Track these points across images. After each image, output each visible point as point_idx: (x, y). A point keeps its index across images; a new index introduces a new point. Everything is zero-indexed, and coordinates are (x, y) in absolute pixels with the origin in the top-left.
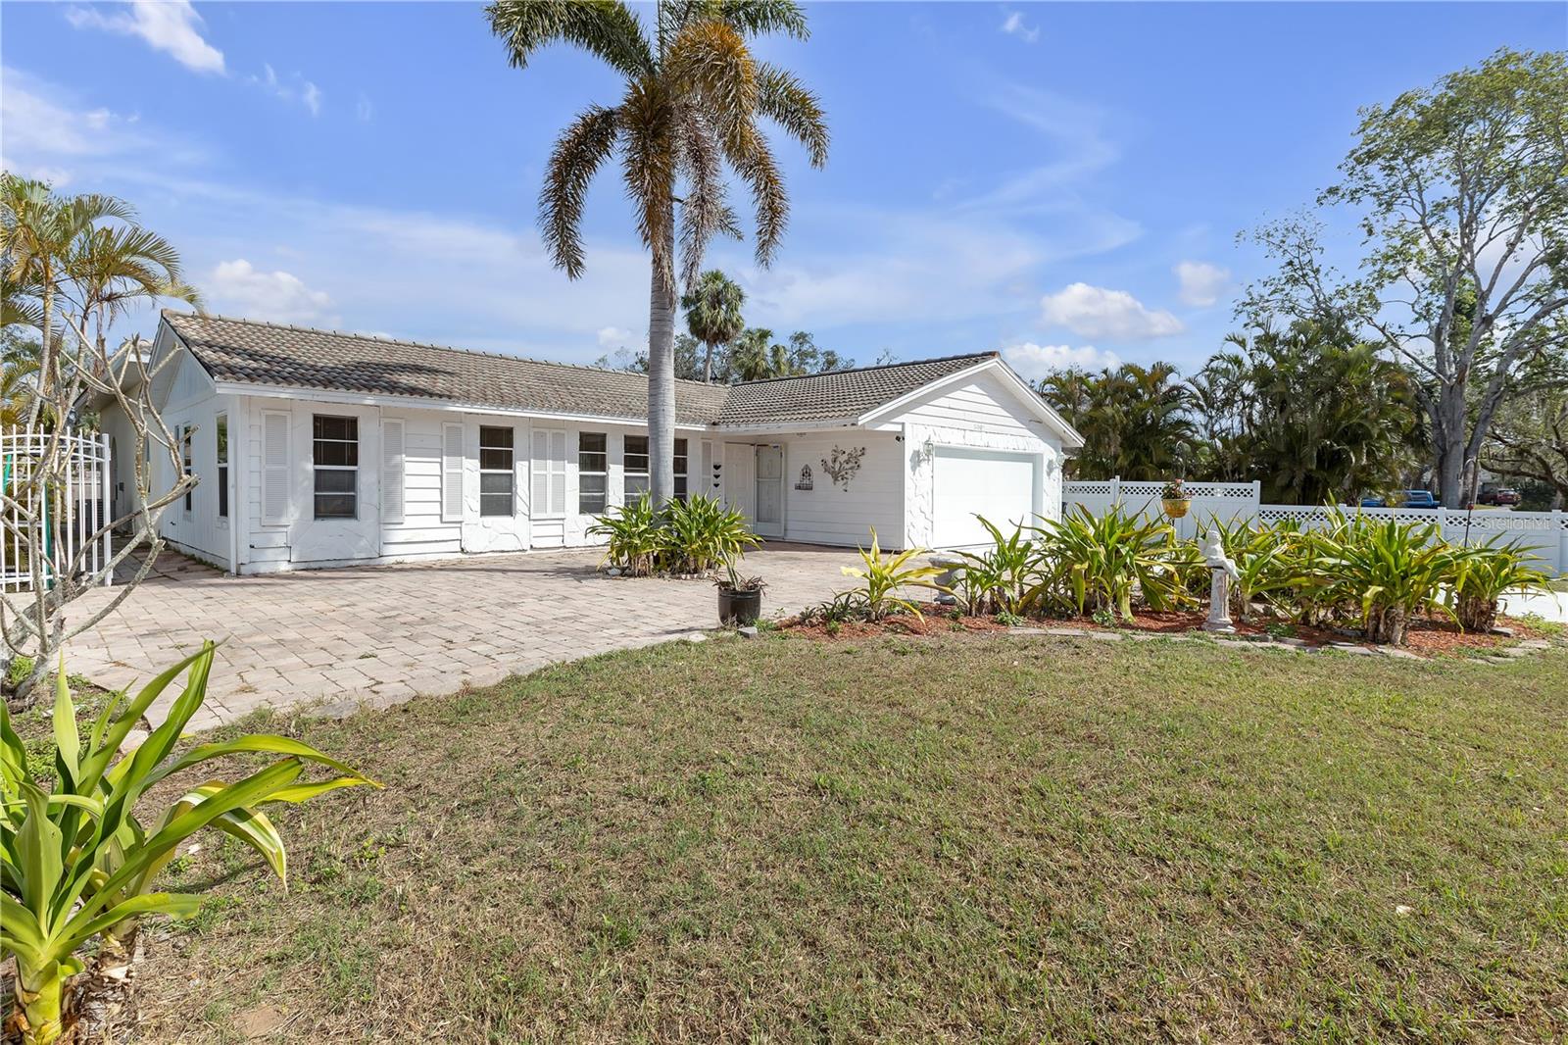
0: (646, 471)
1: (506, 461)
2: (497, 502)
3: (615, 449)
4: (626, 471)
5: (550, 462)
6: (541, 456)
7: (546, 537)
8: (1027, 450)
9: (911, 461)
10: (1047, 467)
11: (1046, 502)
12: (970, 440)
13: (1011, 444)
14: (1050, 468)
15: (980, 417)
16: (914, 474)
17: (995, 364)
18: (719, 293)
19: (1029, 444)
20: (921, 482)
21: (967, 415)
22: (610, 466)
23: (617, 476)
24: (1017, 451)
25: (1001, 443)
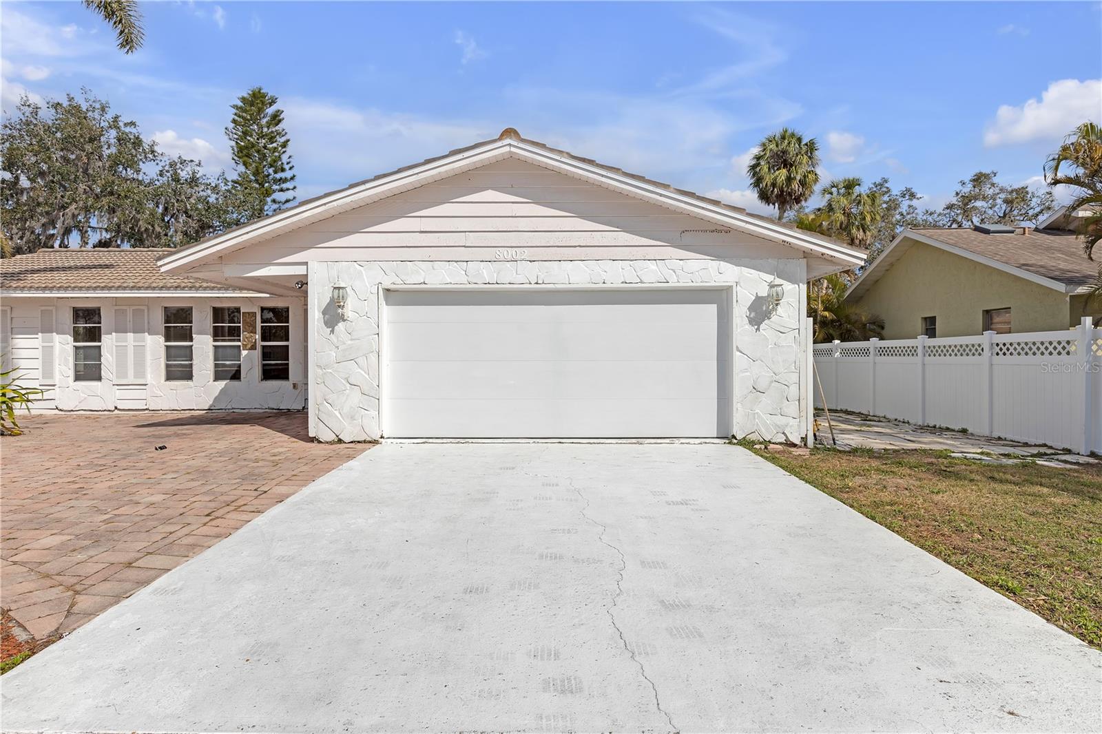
0: (239, 340)
1: (94, 335)
2: (88, 370)
3: (202, 321)
4: (215, 341)
5: (130, 336)
6: (121, 329)
7: (130, 400)
8: (674, 283)
9: (324, 313)
10: (750, 309)
11: (746, 370)
12: (484, 275)
13: (615, 275)
14: (761, 311)
15: (512, 239)
16: (332, 332)
17: (507, 149)
18: (784, 152)
19: (679, 272)
20: (350, 342)
21: (472, 239)
22: (194, 336)
23: (203, 345)
24: (640, 285)
25: (578, 275)
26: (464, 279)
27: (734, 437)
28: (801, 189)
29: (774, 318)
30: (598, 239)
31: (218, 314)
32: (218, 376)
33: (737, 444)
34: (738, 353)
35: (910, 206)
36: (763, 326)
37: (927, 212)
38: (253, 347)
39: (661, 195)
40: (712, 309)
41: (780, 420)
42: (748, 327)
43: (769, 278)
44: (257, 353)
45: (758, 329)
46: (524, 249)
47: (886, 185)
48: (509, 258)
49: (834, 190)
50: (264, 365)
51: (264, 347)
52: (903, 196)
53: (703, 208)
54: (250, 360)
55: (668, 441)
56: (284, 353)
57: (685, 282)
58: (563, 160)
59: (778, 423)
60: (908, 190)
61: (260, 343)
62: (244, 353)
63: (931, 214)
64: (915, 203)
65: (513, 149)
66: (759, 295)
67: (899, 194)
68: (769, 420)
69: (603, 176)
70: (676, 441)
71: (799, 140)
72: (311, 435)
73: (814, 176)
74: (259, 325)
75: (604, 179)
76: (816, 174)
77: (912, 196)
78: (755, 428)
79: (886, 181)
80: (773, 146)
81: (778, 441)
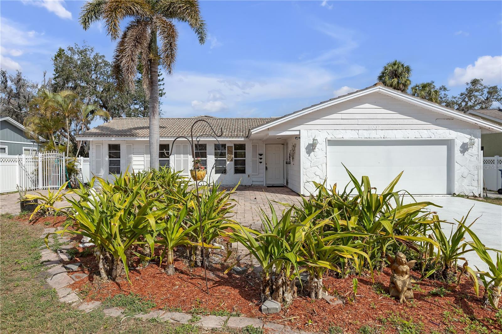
0: (225, 158)
1: (167, 155)
3: (210, 149)
4: (215, 157)
5: (182, 155)
6: (178, 153)
8: (433, 138)
9: (306, 149)
10: (461, 147)
11: (459, 170)
12: (364, 135)
13: (412, 135)
14: (465, 148)
15: (375, 122)
16: (309, 156)
17: (378, 90)
18: (396, 71)
19: (435, 134)
20: (315, 160)
21: (360, 122)
22: (208, 156)
23: (211, 160)
24: (421, 139)
25: (399, 135)
26: (357, 136)
27: (455, 194)
28: (403, 88)
29: (469, 151)
30: (406, 122)
31: (217, 147)
32: (217, 172)
33: (457, 196)
34: (456, 164)
35: (445, 94)
36: (465, 154)
37: (453, 97)
38: (232, 160)
39: (433, 106)
40: (445, 148)
41: (471, 188)
42: (460, 154)
43: (469, 137)
44: (233, 162)
45: (464, 155)
46: (379, 125)
47: (433, 84)
48: (374, 129)
49: (417, 88)
50: (235, 167)
51: (235, 160)
52: (441, 89)
53: (448, 111)
54: (229, 165)
55: (431, 195)
56: (243, 162)
57: (437, 138)
58: (398, 94)
59: (471, 189)
60: (443, 86)
61: (234, 159)
62: (228, 163)
63: (455, 98)
64: (446, 92)
65: (380, 90)
66: (464, 142)
67: (439, 88)
68: (467, 188)
69: (412, 99)
70: (434, 196)
71: (403, 65)
72: (302, 193)
73: (409, 82)
74: (234, 151)
75: (412, 101)
76: (410, 81)
77: (445, 89)
78: (462, 191)
79: (433, 82)
80: (391, 68)
81: (471, 195)
